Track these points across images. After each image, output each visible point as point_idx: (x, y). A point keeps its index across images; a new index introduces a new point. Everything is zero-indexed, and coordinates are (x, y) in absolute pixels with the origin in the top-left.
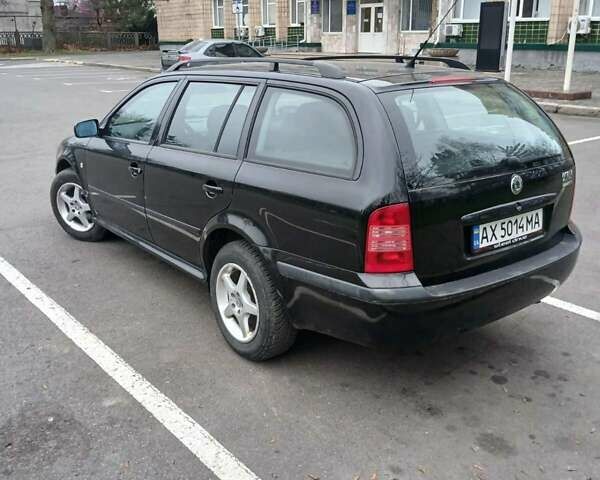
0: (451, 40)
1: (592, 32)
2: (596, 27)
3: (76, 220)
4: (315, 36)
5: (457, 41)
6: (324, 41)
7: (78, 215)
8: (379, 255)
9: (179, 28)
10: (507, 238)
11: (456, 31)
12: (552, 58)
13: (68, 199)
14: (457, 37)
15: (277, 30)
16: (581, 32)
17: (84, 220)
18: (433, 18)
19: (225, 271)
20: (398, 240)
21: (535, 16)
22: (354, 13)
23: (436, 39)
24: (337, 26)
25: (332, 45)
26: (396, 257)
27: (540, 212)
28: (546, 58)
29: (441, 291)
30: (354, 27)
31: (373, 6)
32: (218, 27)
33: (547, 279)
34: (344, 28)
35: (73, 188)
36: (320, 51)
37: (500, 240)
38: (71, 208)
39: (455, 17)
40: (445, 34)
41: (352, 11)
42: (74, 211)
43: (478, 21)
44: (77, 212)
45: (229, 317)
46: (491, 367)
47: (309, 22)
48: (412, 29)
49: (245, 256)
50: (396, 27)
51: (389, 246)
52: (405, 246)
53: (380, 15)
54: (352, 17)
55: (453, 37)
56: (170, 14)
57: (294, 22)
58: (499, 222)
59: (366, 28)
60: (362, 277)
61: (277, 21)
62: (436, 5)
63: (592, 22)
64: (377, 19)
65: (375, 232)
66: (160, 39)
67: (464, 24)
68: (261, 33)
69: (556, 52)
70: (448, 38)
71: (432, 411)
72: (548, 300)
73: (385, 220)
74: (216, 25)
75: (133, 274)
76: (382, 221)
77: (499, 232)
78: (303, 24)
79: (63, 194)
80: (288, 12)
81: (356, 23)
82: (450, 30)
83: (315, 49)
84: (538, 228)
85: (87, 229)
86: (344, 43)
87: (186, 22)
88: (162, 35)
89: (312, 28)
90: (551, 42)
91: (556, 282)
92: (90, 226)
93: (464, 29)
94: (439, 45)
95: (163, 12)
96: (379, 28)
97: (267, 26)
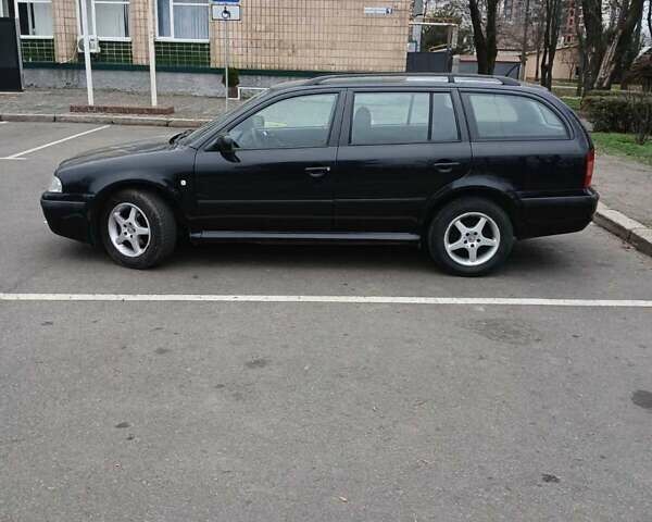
1: (102, 51)
2: (105, 47)
3: (127, 244)
7: (129, 239)
12: (67, 77)
13: (122, 221)
16: (94, 51)
17: (136, 244)
28: (60, 76)
35: (129, 209)
38: (124, 230)
42: (126, 233)
44: (129, 235)
60: (585, 190)
63: (100, 42)
69: (70, 71)
79: (117, 214)
85: (136, 255)
90: (61, 60)
92: (140, 251)
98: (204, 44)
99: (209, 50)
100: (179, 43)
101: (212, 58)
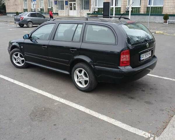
0: (95, 13)
1: (132, 10)
3: (19, 63)
4: (56, 11)
5: (97, 13)
6: (59, 12)
8: (123, 62)
9: (13, 9)
10: (146, 57)
11: (96, 10)
13: (16, 57)
14: (97, 12)
15: (44, 9)
18: (90, 6)
19: (77, 71)
20: (126, 58)
21: (117, 6)
22: (67, 5)
23: (91, 12)
24: (62, 8)
25: (61, 14)
26: (126, 62)
27: (151, 52)
29: (136, 69)
30: (68, 9)
31: (73, 3)
32: (26, 8)
33: (149, 69)
34: (65, 9)
35: (18, 54)
36: (58, 15)
37: (145, 58)
39: (96, 6)
40: (94, 11)
41: (67, 4)
43: (103, 7)
44: (19, 60)
45: (78, 82)
46: (140, 88)
47: (54, 7)
48: (84, 9)
49: (84, 66)
50: (80, 9)
51: (124, 60)
52: (128, 60)
53: (75, 5)
54: (67, 6)
55: (96, 12)
56: (10, 4)
57: (49, 7)
58: (144, 54)
59: (71, 9)
60: (119, 67)
61: (44, 6)
62: (91, 3)
63: (132, 8)
64: (74, 6)
65: (122, 57)
66: (7, 12)
67: (98, 8)
68: (40, 10)
70: (94, 12)
71: (132, 98)
72: (148, 75)
73: (124, 54)
74: (25, 7)
75: (41, 76)
76: (123, 54)
77: (145, 56)
78: (52, 7)
80: (47, 4)
81: (68, 7)
82: (95, 10)
83: (56, 15)
84: (151, 55)
85: (22, 65)
86: (65, 13)
87: (15, 7)
88: (7, 11)
89: (55, 9)
90: (122, 13)
91: (151, 70)
93: (99, 9)
94: (92, 14)
95: (7, 4)
96: (75, 9)
97: (41, 8)
98: (161, 7)
99: (162, 9)
100: (154, 7)
101: (163, 11)
